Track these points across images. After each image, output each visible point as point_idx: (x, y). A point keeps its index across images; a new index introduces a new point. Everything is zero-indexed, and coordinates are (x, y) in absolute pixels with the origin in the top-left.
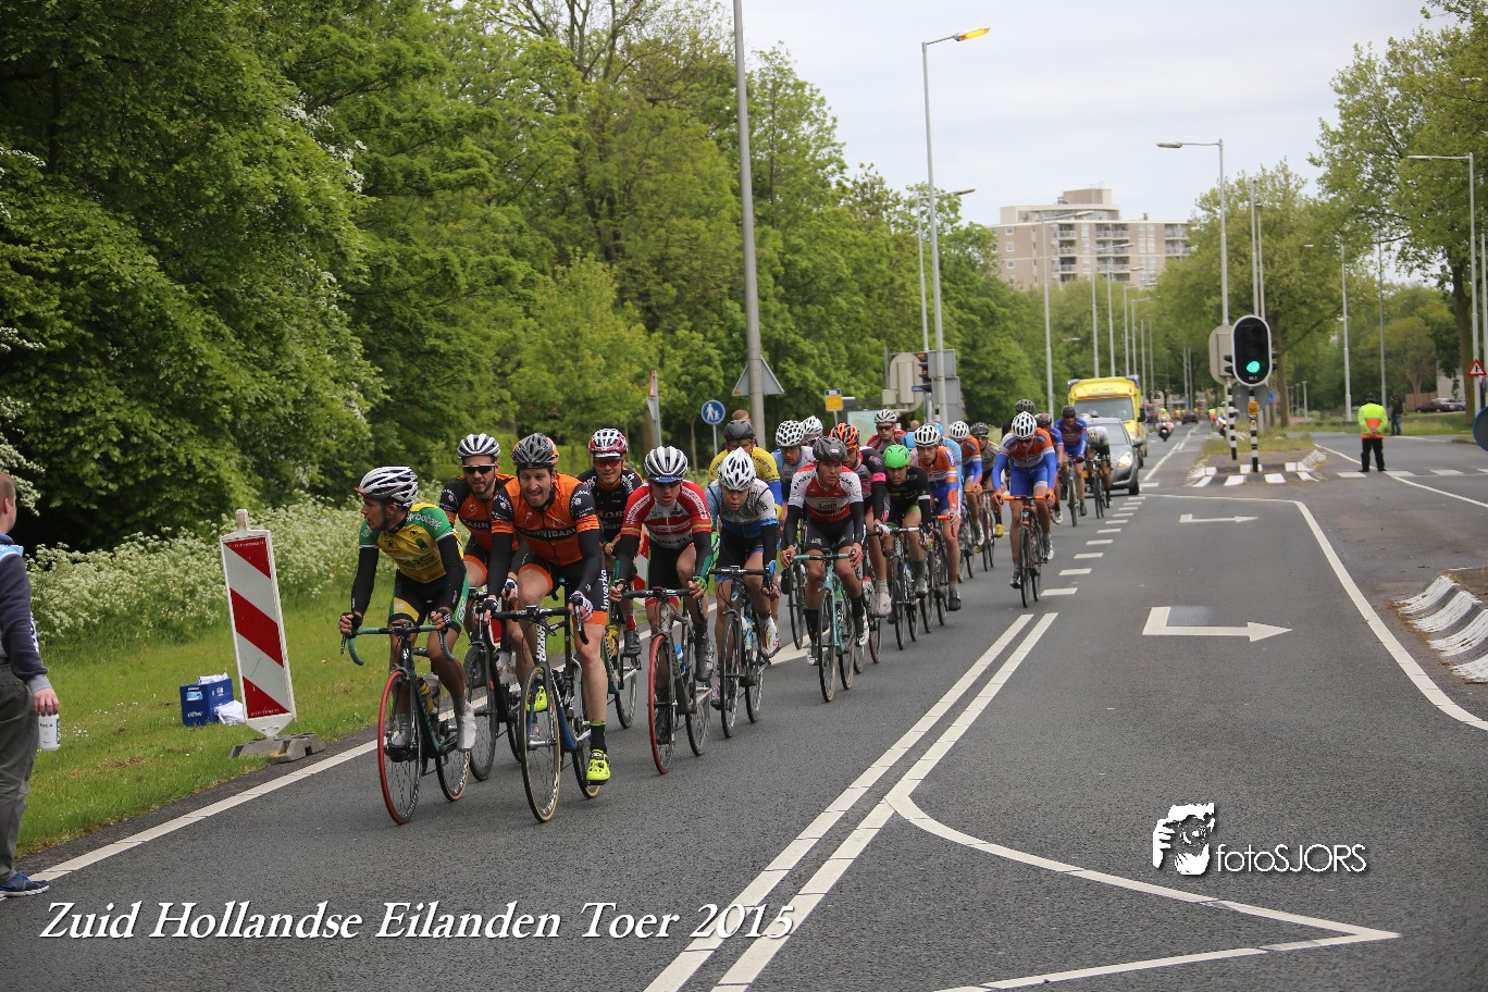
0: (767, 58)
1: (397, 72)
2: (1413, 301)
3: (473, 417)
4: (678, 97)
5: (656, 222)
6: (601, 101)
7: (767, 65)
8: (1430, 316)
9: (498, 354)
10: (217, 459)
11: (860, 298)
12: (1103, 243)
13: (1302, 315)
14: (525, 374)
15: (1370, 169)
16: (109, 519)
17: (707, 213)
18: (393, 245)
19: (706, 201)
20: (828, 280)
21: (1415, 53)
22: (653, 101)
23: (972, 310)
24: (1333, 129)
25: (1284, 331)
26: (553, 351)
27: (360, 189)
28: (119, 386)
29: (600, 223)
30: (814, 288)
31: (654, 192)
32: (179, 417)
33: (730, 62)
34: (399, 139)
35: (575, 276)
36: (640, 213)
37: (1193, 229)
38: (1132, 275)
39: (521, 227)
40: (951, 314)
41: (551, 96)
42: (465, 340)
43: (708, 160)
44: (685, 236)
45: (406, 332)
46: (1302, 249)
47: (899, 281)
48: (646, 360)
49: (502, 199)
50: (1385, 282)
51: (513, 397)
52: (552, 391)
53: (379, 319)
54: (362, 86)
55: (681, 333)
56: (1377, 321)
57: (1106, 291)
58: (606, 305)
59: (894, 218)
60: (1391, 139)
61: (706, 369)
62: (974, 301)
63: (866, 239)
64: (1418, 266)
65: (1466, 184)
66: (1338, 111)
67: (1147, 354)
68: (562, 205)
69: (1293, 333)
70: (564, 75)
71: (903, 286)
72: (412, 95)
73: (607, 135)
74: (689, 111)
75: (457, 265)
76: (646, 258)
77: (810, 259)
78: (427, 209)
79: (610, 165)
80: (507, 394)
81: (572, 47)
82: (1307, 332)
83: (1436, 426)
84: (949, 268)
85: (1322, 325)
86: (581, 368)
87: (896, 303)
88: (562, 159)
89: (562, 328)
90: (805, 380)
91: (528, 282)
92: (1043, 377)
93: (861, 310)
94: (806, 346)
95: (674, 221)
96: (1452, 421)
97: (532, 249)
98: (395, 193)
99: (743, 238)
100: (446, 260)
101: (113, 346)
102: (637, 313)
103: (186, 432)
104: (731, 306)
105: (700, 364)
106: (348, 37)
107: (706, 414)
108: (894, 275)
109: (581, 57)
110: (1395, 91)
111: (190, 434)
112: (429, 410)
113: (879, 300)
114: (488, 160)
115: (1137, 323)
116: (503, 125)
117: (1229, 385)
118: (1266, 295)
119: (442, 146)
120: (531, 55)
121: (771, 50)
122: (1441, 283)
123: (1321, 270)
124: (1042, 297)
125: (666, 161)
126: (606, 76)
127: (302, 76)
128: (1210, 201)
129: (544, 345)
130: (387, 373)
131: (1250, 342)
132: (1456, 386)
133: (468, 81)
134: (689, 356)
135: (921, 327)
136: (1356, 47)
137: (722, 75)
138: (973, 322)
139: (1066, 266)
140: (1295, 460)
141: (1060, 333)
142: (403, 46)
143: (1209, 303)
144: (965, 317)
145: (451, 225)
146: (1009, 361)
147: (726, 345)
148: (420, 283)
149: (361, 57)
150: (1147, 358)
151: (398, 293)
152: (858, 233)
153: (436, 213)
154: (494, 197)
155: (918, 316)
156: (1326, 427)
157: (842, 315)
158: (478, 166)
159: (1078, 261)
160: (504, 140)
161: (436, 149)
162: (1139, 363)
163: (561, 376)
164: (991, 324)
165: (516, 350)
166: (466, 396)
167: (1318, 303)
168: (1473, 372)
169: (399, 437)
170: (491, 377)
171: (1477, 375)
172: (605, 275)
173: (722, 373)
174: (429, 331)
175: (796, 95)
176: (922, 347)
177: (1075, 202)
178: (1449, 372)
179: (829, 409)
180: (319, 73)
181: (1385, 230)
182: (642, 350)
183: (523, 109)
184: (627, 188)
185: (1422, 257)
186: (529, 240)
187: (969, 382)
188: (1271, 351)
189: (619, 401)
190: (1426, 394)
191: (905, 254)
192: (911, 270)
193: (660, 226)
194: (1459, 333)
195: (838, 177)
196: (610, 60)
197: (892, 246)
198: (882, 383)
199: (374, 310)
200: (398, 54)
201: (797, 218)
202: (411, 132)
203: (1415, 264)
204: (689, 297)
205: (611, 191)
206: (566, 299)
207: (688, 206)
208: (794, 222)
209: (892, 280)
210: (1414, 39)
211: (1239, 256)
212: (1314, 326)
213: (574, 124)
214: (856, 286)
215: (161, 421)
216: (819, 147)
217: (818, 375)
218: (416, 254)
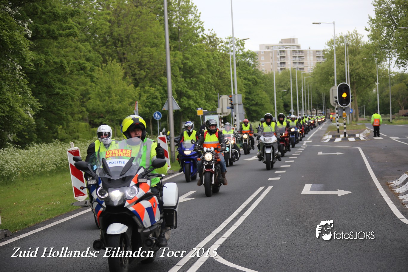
2: (401, 78)
3: (72, 117)
9: (81, 95)
11: (210, 76)
12: (295, 57)
13: (363, 83)
14: (91, 102)
15: (386, 32)
17: (156, 46)
18: (43, 56)
19: (156, 41)
20: (198, 69)
22: (137, 6)
23: (249, 80)
24: (373, 18)
26: (102, 94)
27: (30, 36)
29: (118, 49)
30: (194, 72)
31: (137, 38)
34: (45, 19)
35: (109, 68)
36: (132, 46)
37: (326, 52)
38: (305, 68)
39: (90, 50)
40: (241, 82)
41: (100, 4)
42: (69, 90)
43: (156, 27)
44: (148, 54)
45: (48, 87)
46: (363, 59)
47: (223, 70)
48: (134, 97)
50: (391, 71)
51: (87, 110)
52: (101, 108)
53: (38, 82)
55: (147, 88)
56: (388, 85)
57: (295, 74)
58: (120, 78)
59: (221, 48)
60: (393, 21)
61: (155, 100)
62: (250, 77)
63: (211, 55)
66: (375, 12)
68: (104, 42)
71: (224, 72)
72: (50, 3)
73: (121, 18)
74: (149, 10)
75: (66, 64)
76: (134, 61)
77: (192, 62)
78: (55, 44)
79: (122, 28)
80: (84, 109)
82: (365, 88)
85: (370, 86)
86: (111, 100)
87: (222, 78)
88: (105, 27)
89: (105, 86)
90: (190, 105)
91: (92, 70)
92: (273, 104)
93: (210, 80)
94: (191, 92)
95: (144, 48)
97: (94, 58)
98: (44, 38)
100: (62, 62)
102: (131, 81)
104: (163, 78)
105: (153, 98)
107: (155, 116)
110: (394, 5)
112: (56, 114)
113: (216, 76)
114: (77, 27)
115: (306, 85)
116: (83, 14)
117: (336, 107)
118: (350, 75)
119: (60, 22)
123: (370, 67)
124: (273, 76)
125: (141, 27)
128: (331, 43)
129: (98, 91)
130: (41, 101)
134: (150, 96)
135: (231, 86)
138: (249, 84)
139: (282, 65)
140: (359, 133)
141: (279, 88)
144: (247, 83)
145: (64, 49)
146: (262, 98)
147: (162, 92)
148: (53, 70)
151: (45, 73)
152: (208, 53)
153: (59, 45)
155: (230, 82)
157: (203, 81)
158: (74, 29)
159: (286, 63)
160: (84, 20)
161: (58, 23)
163: (104, 103)
164: (256, 85)
165: (88, 93)
166: (70, 110)
167: (369, 78)
170: (78, 103)
172: (120, 67)
173: (160, 102)
174: (56, 87)
175: (186, 5)
176: (231, 93)
177: (285, 43)
179: (198, 115)
181: (391, 53)
182: (133, 94)
183: (90, 9)
184: (128, 37)
185: (404, 63)
186: (93, 55)
190: (405, 111)
191: (225, 60)
192: (227, 66)
193: (139, 50)
195: (202, 33)
197: (221, 57)
198: (217, 105)
199: (36, 79)
201: (188, 48)
202: (49, 16)
203: (401, 65)
204: (150, 75)
205: (122, 38)
206: (106, 76)
207: (149, 43)
208: (186, 50)
212: (367, 87)
213: (109, 14)
216: (195, 23)
217: (195, 102)
218: (51, 59)
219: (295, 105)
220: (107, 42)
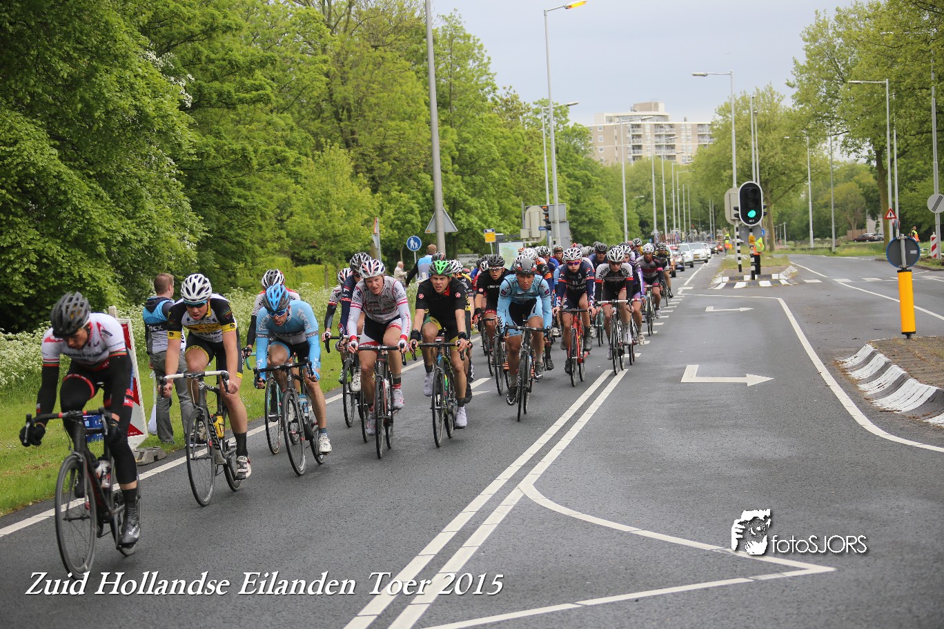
0: (447, 20)
1: (213, 29)
2: (851, 173)
3: (262, 247)
4: (391, 44)
5: (378, 124)
6: (342, 48)
7: (447, 24)
8: (862, 181)
9: (278, 207)
10: (98, 275)
11: (507, 171)
12: (659, 136)
13: (782, 181)
14: (296, 221)
15: (824, 90)
16: (30, 313)
17: (409, 118)
18: (211, 140)
19: (409, 110)
20: (486, 160)
21: (853, 16)
22: (376, 47)
23: (577, 179)
24: (801, 64)
25: (771, 191)
26: (313, 205)
27: (189, 105)
28: (37, 228)
29: (342, 124)
30: (477, 165)
31: (376, 105)
32: (75, 248)
33: (423, 22)
34: (214, 73)
35: (327, 158)
36: (367, 118)
37: (715, 127)
38: (678, 156)
39: (292, 127)
40: (564, 182)
41: (310, 44)
42: (257, 199)
43: (410, 84)
44: (396, 132)
45: (219, 193)
46: (782, 139)
47: (530, 161)
48: (371, 211)
49: (281, 109)
50: (834, 160)
51: (288, 235)
52: (312, 230)
53: (202, 186)
54: (190, 38)
55: (394, 194)
56: (829, 186)
57: (661, 167)
58: (346, 176)
59: (527, 121)
60: (837, 70)
61: (410, 216)
62: (578, 173)
63: (510, 135)
64: (855, 151)
65: (884, 99)
66: (805, 52)
67: (687, 205)
68: (318, 112)
69: (777, 193)
70: (319, 31)
71: (533, 164)
72: (222, 43)
73: (346, 69)
74: (398, 54)
75: (252, 152)
76: (371, 146)
77: (475, 147)
78: (232, 116)
79: (349, 87)
80: (283, 233)
81: (324, 14)
82: (786, 192)
83: (866, 251)
84: (562, 151)
85: (795, 187)
86: (331, 216)
87: (529, 174)
88: (318, 84)
89: (319, 191)
90: (470, 224)
91: (298, 163)
92: (622, 221)
93: (507, 178)
94: (472, 202)
95: (389, 123)
96: (875, 247)
97: (299, 141)
98: (212, 106)
99: (431, 134)
100: (245, 149)
101: (32, 203)
102: (366, 181)
103: (79, 257)
104: (425, 177)
105: (406, 213)
106: (181, 6)
107: (409, 245)
108: (528, 157)
109: (329, 19)
110: (840, 40)
111: (82, 258)
112: (234, 243)
113: (518, 172)
114: (271, 87)
115: (680, 186)
116: (281, 62)
117: (737, 225)
118: (760, 169)
119: (241, 76)
120: (298, 18)
121: (449, 15)
122: (869, 161)
123: (794, 153)
124: (620, 170)
125: (384, 85)
126: (345, 31)
127: (151, 31)
128: (724, 111)
129: (308, 200)
130: (206, 219)
131: (750, 198)
132: (877, 225)
133: (258, 35)
134: (400, 208)
135: (545, 189)
136: (816, 12)
137: (419, 32)
138: (577, 186)
139: (636, 151)
140: (778, 272)
141: (632, 193)
142: (216, 13)
143: (725, 174)
144: (572, 183)
145: (247, 126)
146: (600, 210)
147: (421, 201)
148: (228, 164)
149: (189, 19)
150: (686, 209)
151: (214, 169)
152: (504, 130)
153: (238, 118)
154: (275, 108)
155: (543, 182)
156: (797, 251)
157: (495, 182)
158: (265, 90)
159: (643, 147)
160: (281, 72)
161: (238, 79)
162: (682, 212)
163: (318, 221)
164: (589, 187)
165: (291, 205)
166: (258, 235)
167: (792, 174)
168: (889, 216)
169: (216, 260)
170: (273, 222)
171: (891, 218)
172: (345, 157)
173: (420, 219)
174: (234, 193)
175: (465, 43)
176: (545, 202)
177: (641, 110)
178: (874, 217)
179: (486, 242)
180: (162, 29)
181: (834, 127)
182: (369, 204)
183: (293, 53)
184: (359, 103)
185: (856, 145)
186: (298, 135)
187: (575, 224)
188: (763, 204)
189: (355, 237)
190: (860, 230)
191: (535, 143)
192: (538, 154)
193: (380, 126)
194: (880, 192)
195: (492, 95)
196: (348, 21)
197: (526, 138)
198: (520, 225)
199: (199, 180)
200: (213, 17)
201: (466, 121)
202: (223, 68)
203: (852, 149)
204: (399, 171)
205: (349, 104)
206: (321, 172)
207: (397, 113)
208: (464, 124)
209: (526, 160)
210: (851, 8)
211: (743, 144)
212: (790, 188)
213: (325, 62)
214: (503, 163)
215: (63, 250)
216: (479, 76)
217: (480, 220)
218: (225, 145)
219: (660, 224)
220: (322, 111)
